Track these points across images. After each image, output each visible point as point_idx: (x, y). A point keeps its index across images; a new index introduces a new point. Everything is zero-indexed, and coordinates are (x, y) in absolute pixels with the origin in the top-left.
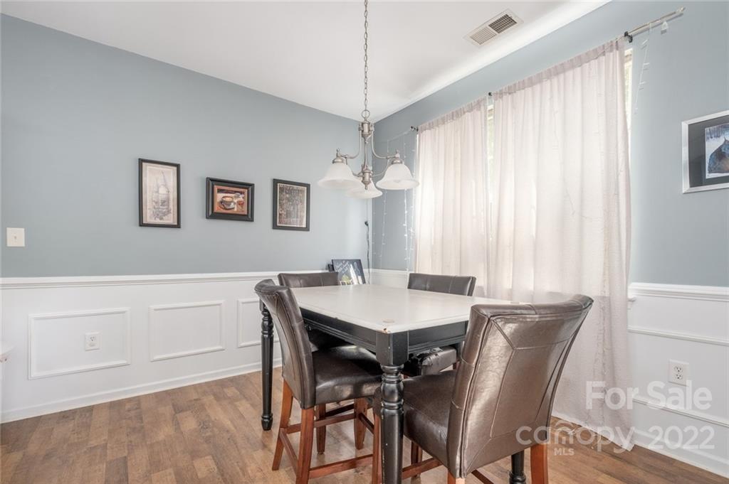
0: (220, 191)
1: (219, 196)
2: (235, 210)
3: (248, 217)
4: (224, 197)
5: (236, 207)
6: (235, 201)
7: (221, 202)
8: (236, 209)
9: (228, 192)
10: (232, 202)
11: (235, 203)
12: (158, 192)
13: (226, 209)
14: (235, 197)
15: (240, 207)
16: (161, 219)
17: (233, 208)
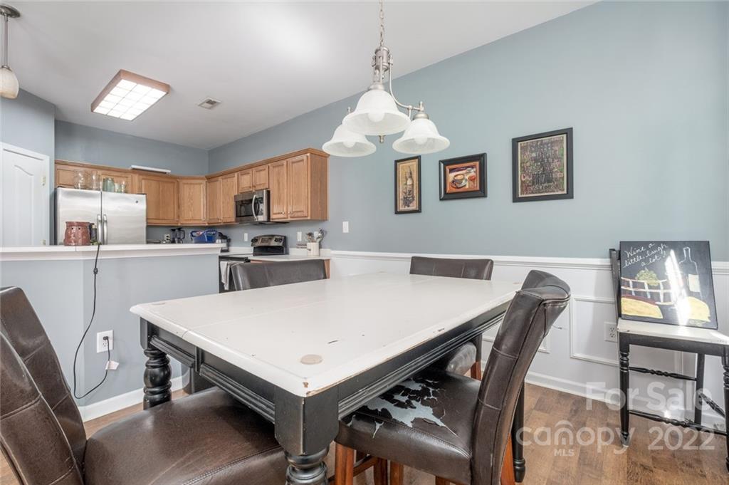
0: (451, 171)
1: (451, 176)
2: (467, 187)
3: (481, 192)
4: (455, 176)
5: (467, 183)
6: (466, 178)
7: (453, 182)
8: (467, 185)
9: (459, 170)
10: (462, 179)
11: (466, 180)
12: (406, 184)
13: (458, 188)
14: (467, 173)
15: (471, 183)
16: (408, 206)
17: (465, 186)
